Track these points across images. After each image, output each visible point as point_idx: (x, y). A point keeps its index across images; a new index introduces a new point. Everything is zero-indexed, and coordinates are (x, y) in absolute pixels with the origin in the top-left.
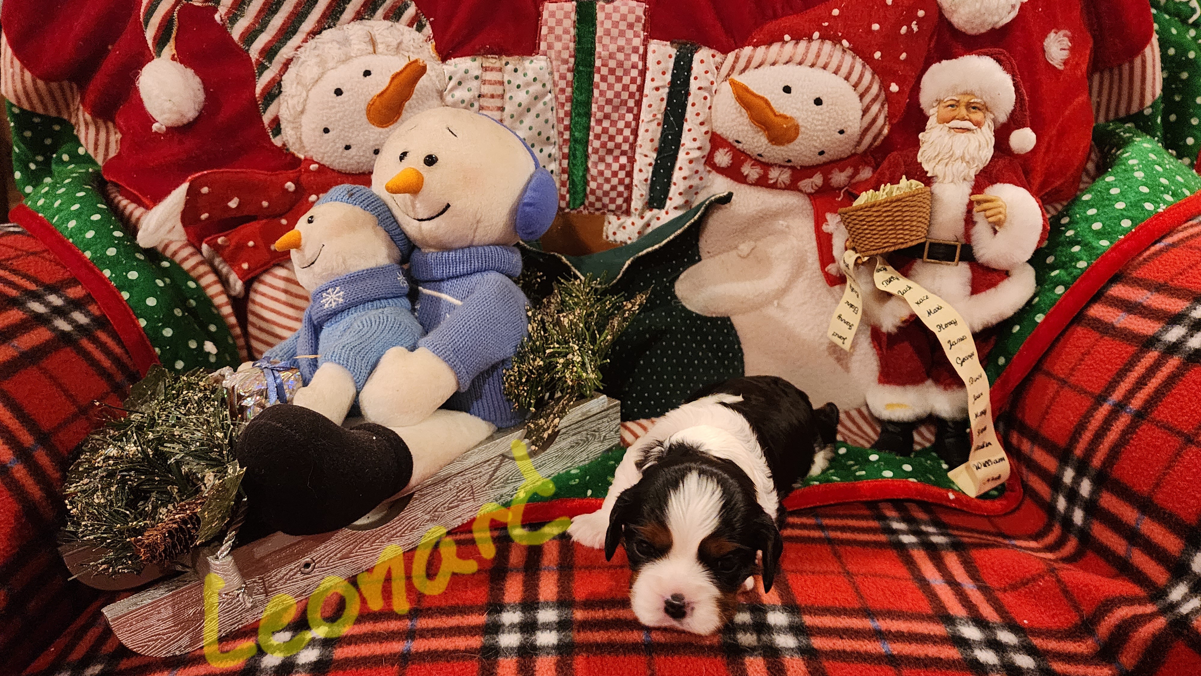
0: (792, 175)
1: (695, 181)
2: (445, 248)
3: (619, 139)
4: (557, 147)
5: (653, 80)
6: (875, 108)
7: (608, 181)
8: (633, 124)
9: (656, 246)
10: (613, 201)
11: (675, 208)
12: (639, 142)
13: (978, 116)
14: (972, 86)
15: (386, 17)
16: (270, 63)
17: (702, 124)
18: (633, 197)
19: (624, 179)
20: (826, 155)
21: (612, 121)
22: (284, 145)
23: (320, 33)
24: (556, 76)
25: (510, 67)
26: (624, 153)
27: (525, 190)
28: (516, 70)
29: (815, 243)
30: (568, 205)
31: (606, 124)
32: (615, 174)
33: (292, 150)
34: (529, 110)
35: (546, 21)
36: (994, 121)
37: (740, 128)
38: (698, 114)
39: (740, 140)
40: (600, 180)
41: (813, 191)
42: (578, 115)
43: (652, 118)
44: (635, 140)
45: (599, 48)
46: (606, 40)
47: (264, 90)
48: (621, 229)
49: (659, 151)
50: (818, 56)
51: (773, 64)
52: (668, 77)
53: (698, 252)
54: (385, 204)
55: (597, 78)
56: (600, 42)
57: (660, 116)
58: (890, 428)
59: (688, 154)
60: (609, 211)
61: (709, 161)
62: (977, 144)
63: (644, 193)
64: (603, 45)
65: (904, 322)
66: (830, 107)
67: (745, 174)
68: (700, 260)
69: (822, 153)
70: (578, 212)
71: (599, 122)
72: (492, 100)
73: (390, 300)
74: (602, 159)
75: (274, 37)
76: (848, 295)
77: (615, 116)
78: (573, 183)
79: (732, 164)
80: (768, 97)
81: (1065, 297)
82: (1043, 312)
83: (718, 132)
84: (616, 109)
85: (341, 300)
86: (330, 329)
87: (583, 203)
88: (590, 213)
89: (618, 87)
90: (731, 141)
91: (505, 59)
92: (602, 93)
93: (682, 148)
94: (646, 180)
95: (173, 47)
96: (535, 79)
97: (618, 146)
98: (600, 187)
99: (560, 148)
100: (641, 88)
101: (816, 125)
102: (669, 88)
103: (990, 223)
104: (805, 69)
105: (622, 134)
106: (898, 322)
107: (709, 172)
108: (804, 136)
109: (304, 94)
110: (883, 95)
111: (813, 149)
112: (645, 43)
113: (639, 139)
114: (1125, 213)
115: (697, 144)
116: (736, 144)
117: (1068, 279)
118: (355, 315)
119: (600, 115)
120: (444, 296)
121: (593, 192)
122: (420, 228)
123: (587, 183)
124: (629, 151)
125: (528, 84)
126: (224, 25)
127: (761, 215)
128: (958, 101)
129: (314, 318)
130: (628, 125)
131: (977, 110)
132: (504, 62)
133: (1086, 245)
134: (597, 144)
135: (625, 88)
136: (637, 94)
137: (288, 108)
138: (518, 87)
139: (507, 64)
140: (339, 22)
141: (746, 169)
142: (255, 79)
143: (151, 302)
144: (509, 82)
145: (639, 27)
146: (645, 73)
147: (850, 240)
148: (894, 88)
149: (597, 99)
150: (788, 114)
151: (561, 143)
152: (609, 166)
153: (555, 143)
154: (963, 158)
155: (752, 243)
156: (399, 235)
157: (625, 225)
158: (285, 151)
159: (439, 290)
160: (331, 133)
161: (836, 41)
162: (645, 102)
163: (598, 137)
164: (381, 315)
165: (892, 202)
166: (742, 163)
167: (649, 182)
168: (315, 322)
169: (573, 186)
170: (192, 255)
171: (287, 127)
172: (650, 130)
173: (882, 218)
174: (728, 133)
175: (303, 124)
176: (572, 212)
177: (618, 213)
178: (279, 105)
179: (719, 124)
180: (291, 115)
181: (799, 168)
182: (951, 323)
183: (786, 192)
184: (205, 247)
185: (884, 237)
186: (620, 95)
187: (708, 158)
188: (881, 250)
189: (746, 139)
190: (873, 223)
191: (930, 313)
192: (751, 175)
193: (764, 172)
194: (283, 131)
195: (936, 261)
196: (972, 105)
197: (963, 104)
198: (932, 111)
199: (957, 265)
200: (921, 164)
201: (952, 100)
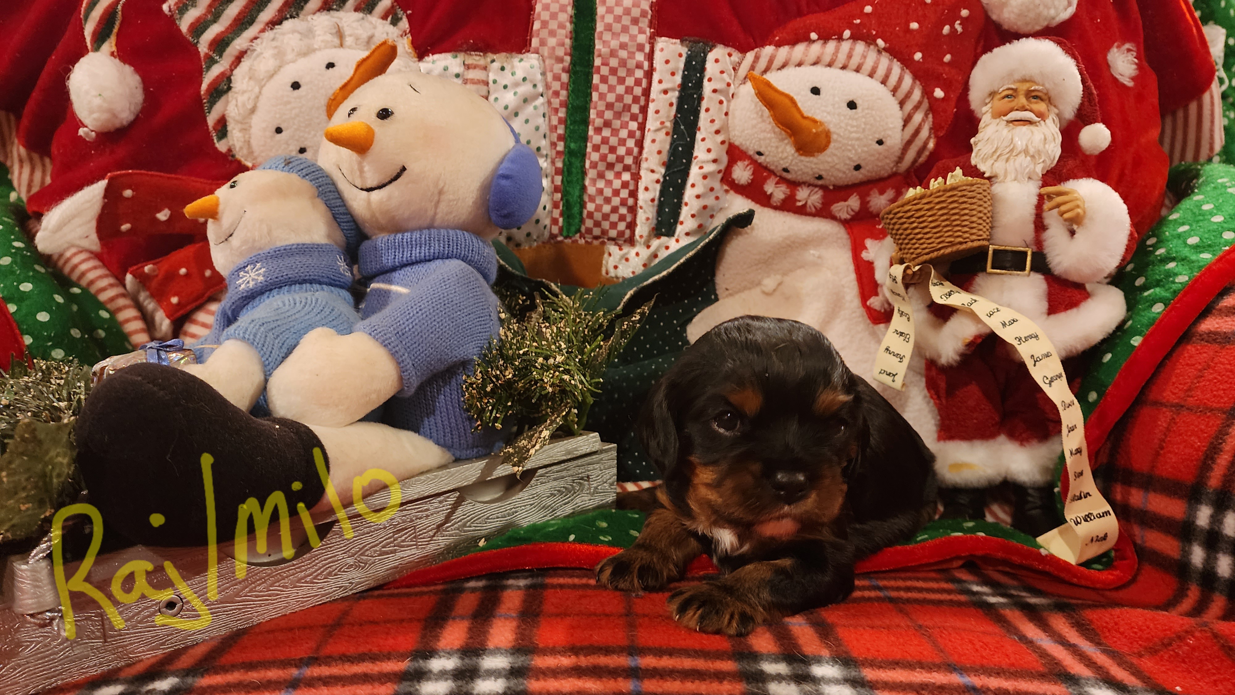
0: (824, 197)
1: (710, 201)
3: (621, 151)
4: (549, 160)
5: (660, 82)
6: (918, 117)
8: (638, 134)
9: (664, 273)
10: (614, 225)
11: (687, 234)
12: (645, 155)
13: (1041, 106)
14: (1032, 70)
15: (357, 9)
16: (221, 56)
17: (717, 132)
18: (638, 221)
19: (626, 199)
20: (862, 171)
21: (613, 130)
22: (230, 150)
23: (280, 22)
24: (550, 76)
25: (496, 65)
26: (627, 168)
27: (501, 162)
28: (503, 69)
29: (853, 276)
30: (561, 229)
31: (606, 133)
32: (616, 193)
33: (239, 156)
34: (516, 114)
35: (539, 14)
36: (1059, 116)
37: (762, 136)
38: (712, 121)
39: (762, 150)
40: (599, 200)
41: (849, 217)
42: (574, 122)
43: (660, 127)
44: (640, 152)
45: (598, 45)
46: (607, 36)
47: (210, 85)
48: (624, 261)
49: (668, 165)
50: (850, 56)
51: (799, 65)
52: (678, 79)
53: (715, 290)
55: (596, 79)
56: (600, 38)
57: (668, 124)
60: (609, 239)
61: (726, 178)
62: (1043, 137)
63: (650, 217)
64: (604, 42)
65: (968, 345)
66: (866, 111)
67: (768, 193)
68: (717, 299)
69: (858, 168)
70: (573, 242)
71: (598, 130)
73: (325, 286)
74: (601, 176)
75: (227, 29)
76: (897, 322)
77: (617, 124)
78: (568, 206)
79: (752, 180)
80: (794, 97)
81: (1166, 315)
82: (1139, 334)
83: (737, 143)
84: (618, 115)
85: (261, 279)
87: (578, 231)
88: (587, 242)
89: (620, 89)
90: (751, 153)
91: (491, 56)
92: (602, 96)
93: (694, 162)
94: (653, 200)
95: (114, 43)
96: (524, 79)
97: (620, 159)
98: (598, 208)
99: (553, 162)
100: (647, 92)
101: (851, 132)
102: (679, 92)
103: (1066, 220)
104: (835, 72)
105: (624, 145)
106: (961, 347)
107: (727, 191)
108: (837, 145)
109: (257, 90)
110: (926, 104)
111: (848, 162)
112: (652, 40)
113: (645, 151)
114: (1225, 225)
115: (712, 156)
116: (757, 157)
117: (1167, 295)
119: (599, 122)
120: (394, 287)
121: (590, 215)
122: (370, 203)
123: (583, 205)
124: (633, 166)
125: (517, 85)
126: (172, 16)
127: (788, 242)
128: (1015, 91)
130: (631, 134)
131: (1039, 101)
132: (489, 60)
133: (1183, 260)
134: (595, 157)
135: (629, 90)
136: (642, 99)
137: (236, 105)
138: (505, 87)
139: (493, 61)
140: (304, 12)
141: (770, 187)
142: (202, 75)
143: (43, 317)
144: (495, 82)
145: (644, 23)
146: (652, 74)
148: (939, 93)
149: (596, 102)
150: (818, 118)
151: (554, 156)
152: (609, 183)
153: (547, 156)
154: (1026, 152)
155: (779, 277)
157: (628, 256)
158: (230, 158)
159: (390, 282)
160: (283, 134)
161: (870, 41)
162: (652, 107)
163: (596, 148)
164: (309, 297)
165: (945, 192)
166: (765, 180)
167: (656, 202)
169: (567, 208)
170: (111, 285)
171: (234, 129)
172: (658, 140)
173: (935, 211)
174: (748, 143)
175: (253, 125)
176: (566, 241)
177: (620, 242)
178: (227, 102)
179: (737, 133)
180: (239, 114)
181: (831, 188)
182: (1031, 337)
183: (817, 219)
184: (129, 277)
185: (938, 235)
186: (623, 99)
187: (724, 174)
188: (936, 253)
189: (769, 149)
190: (925, 218)
191: (1004, 325)
192: (775, 194)
193: (791, 191)
194: (229, 134)
195: (1003, 271)
196: (1033, 94)
197: (1023, 92)
198: (984, 109)
199: (1029, 275)
200: (976, 166)
201: (1008, 89)
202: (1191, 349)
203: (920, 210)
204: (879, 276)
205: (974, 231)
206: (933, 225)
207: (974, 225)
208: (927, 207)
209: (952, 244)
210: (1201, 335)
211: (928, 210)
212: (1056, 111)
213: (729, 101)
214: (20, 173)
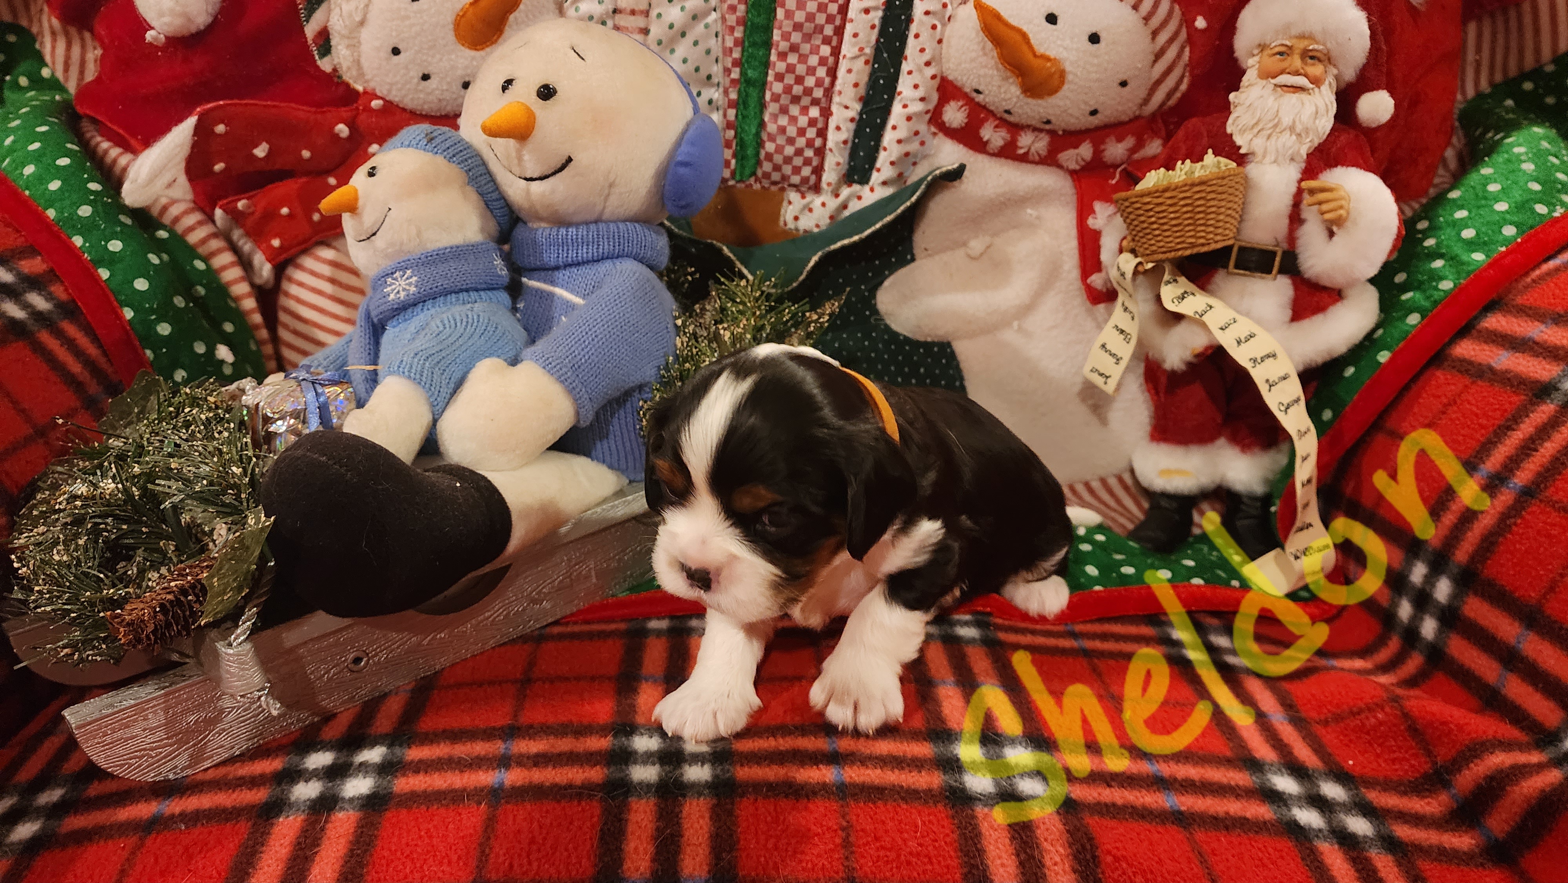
0: (1051, 143)
1: (913, 147)
2: (561, 221)
3: (810, 81)
4: (721, 90)
6: (1171, 54)
7: (791, 141)
8: (831, 60)
9: (856, 238)
10: (797, 170)
11: (884, 183)
12: (838, 86)
13: (1316, 70)
14: (1313, 25)
17: (928, 64)
18: (826, 167)
19: (813, 140)
20: (1099, 116)
21: (800, 56)
22: (335, 70)
26: (815, 102)
27: (678, 143)
29: (1075, 245)
30: (733, 174)
31: (792, 59)
32: (802, 132)
33: (346, 77)
34: (683, 35)
36: (1337, 78)
37: (982, 72)
38: (922, 50)
39: (981, 89)
40: (781, 140)
41: (1078, 167)
42: (753, 44)
43: (858, 53)
44: (833, 83)
48: (807, 212)
49: (866, 101)
53: (912, 248)
54: (478, 155)
57: (868, 51)
58: (1164, 503)
59: (905, 106)
60: (790, 185)
61: (935, 118)
62: (1314, 109)
63: (841, 160)
65: (1197, 356)
66: (1111, 47)
67: (985, 139)
68: (913, 260)
69: (1094, 112)
70: (747, 186)
71: (783, 56)
72: (632, 18)
73: (482, 293)
74: (784, 110)
76: (1118, 317)
77: (805, 48)
78: (742, 144)
79: (966, 124)
80: (1025, 28)
81: (1421, 330)
82: (1388, 349)
83: (950, 78)
84: (807, 38)
85: (413, 289)
86: (397, 329)
87: (754, 174)
88: (763, 187)
89: (812, 6)
90: (967, 90)
92: (789, 15)
93: (897, 99)
94: (845, 142)
97: (808, 92)
98: (779, 149)
99: (726, 92)
100: (843, 11)
101: (1090, 72)
102: (884, 10)
103: (1326, 221)
105: (814, 74)
106: (1188, 356)
107: (935, 134)
108: (1072, 86)
110: (1183, 35)
111: (1083, 106)
113: (839, 82)
114: (1508, 217)
115: (920, 93)
116: (974, 95)
117: (1426, 304)
118: (433, 311)
119: (784, 46)
120: (558, 291)
121: (769, 157)
122: (528, 192)
123: (760, 144)
124: (823, 100)
127: (1002, 199)
128: (1290, 48)
129: (373, 314)
130: (823, 61)
131: (1316, 62)
133: (1452, 259)
134: (778, 87)
135: (822, 7)
136: (838, 18)
137: (341, 15)
141: (987, 132)
143: (141, 284)
147: (1129, 238)
148: (1201, 23)
149: (782, 21)
150: (1052, 54)
151: (727, 85)
152: (793, 120)
153: (718, 84)
154: (1292, 129)
155: (987, 239)
156: (497, 200)
157: (811, 206)
158: (336, 80)
159: (553, 283)
160: (402, 55)
162: (849, 29)
163: (780, 77)
164: (470, 313)
165: (1193, 185)
166: (982, 122)
167: (849, 145)
168: (375, 320)
169: (741, 147)
170: (200, 223)
171: (339, 44)
172: (855, 70)
173: (1177, 208)
174: (965, 79)
175: (362, 41)
176: (738, 185)
177: (803, 189)
178: (329, 11)
179: (951, 66)
180: (346, 26)
181: (1060, 133)
182: (1268, 356)
183: (1040, 168)
184: (218, 213)
185: (1178, 234)
186: (814, 19)
187: (933, 113)
188: (1173, 254)
189: (990, 88)
190: (1165, 214)
191: (1239, 342)
192: (993, 140)
193: (1011, 137)
194: (333, 50)
195: (1247, 272)
196: (1311, 54)
197: (1297, 51)
198: (1251, 62)
199: (1275, 279)
200: (1231, 135)
201: (1283, 45)
202: (1440, 375)
203: (1161, 204)
204: (1106, 256)
205: (1220, 231)
206: (1174, 222)
207: (1221, 224)
208: (1169, 202)
209: (1193, 245)
210: (1453, 361)
211: (1171, 205)
212: (1335, 71)
213: (944, 25)
214: (53, 48)
